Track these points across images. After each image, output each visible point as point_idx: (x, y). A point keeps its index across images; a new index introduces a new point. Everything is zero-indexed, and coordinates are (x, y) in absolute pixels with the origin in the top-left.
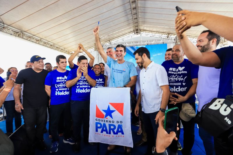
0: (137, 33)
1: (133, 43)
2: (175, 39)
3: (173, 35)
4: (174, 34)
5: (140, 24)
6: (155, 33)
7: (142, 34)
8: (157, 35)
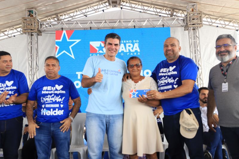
0: (115, 4)
1: (105, 22)
2: (184, 20)
3: (181, 12)
4: (183, 11)
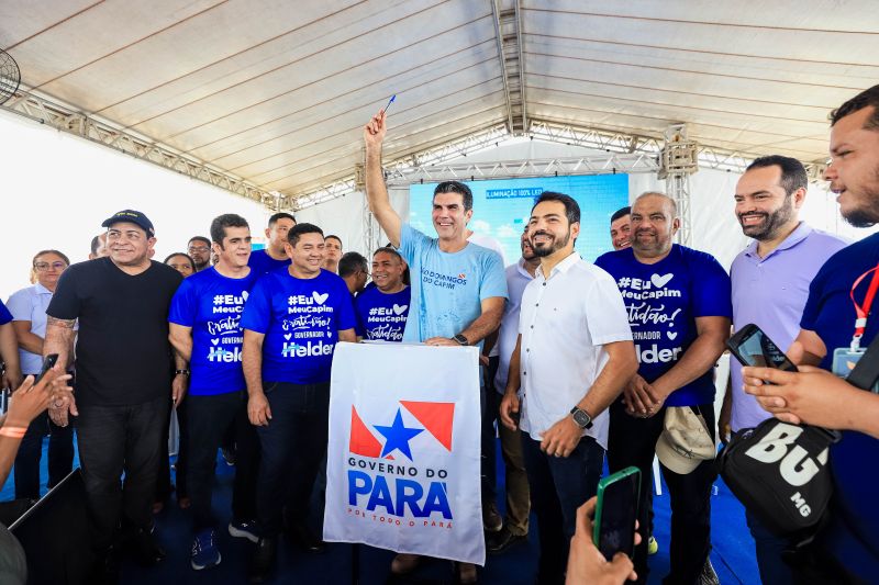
5: (531, 95)
6: (586, 133)
7: (536, 136)
8: (592, 138)
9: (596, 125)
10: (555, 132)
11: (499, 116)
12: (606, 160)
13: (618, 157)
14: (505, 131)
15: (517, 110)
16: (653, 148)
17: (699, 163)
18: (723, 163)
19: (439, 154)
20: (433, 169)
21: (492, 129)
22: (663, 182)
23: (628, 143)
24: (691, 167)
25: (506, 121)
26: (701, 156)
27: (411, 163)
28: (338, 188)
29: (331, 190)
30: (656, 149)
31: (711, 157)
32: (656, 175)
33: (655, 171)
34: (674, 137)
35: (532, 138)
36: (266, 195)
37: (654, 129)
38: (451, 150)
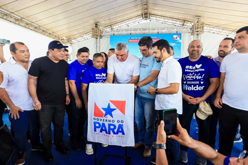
5: (150, 6)
6: (168, 19)
7: (152, 20)
8: (170, 21)
9: (172, 17)
10: (158, 19)
11: (140, 13)
12: (174, 29)
13: (179, 27)
14: (141, 18)
15: (146, 11)
16: (190, 25)
17: (205, 30)
18: (212, 30)
19: (120, 25)
20: (118, 30)
21: (137, 17)
22: (192, 36)
23: (182, 23)
24: (201, 31)
25: (142, 15)
26: (205, 28)
27: (110, 28)
28: (86, 36)
29: (83, 37)
30: (191, 25)
31: (208, 28)
32: (190, 34)
33: (190, 33)
34: (197, 21)
35: (150, 21)
36: (61, 38)
37: (190, 18)
38: (124, 24)
